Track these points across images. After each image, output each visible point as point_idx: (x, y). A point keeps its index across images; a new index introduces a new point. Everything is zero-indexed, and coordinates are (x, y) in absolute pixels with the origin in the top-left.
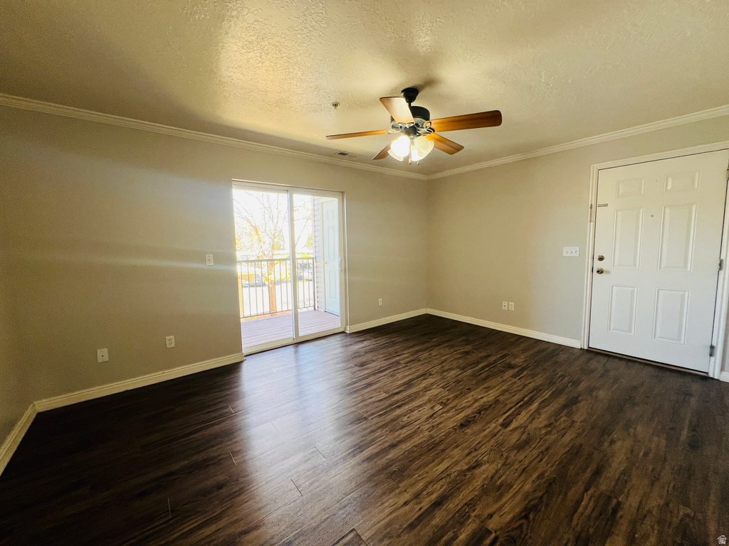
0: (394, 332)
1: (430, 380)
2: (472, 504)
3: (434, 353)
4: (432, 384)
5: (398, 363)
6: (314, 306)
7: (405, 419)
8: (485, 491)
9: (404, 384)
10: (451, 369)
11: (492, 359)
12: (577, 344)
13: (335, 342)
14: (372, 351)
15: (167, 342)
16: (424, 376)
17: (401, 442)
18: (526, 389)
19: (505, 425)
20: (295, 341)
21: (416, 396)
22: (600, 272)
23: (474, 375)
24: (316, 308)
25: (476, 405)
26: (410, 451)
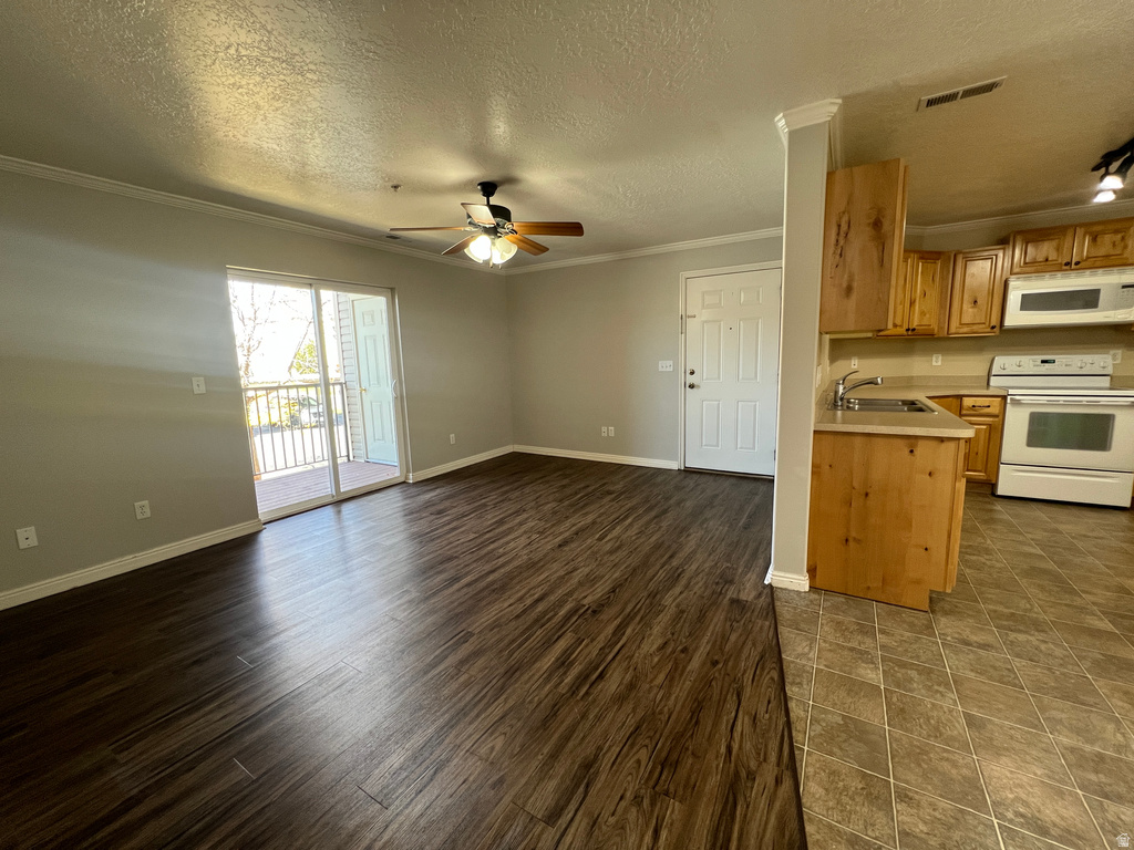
0: (473, 476)
1: (525, 516)
2: (570, 594)
3: (527, 490)
4: (527, 519)
5: (485, 505)
6: (348, 456)
7: (501, 550)
8: (581, 584)
9: (496, 522)
10: (548, 503)
11: (590, 489)
12: (674, 465)
13: (394, 494)
14: (448, 498)
15: (138, 511)
16: (517, 513)
17: (499, 568)
18: (623, 509)
19: (600, 539)
20: (336, 499)
21: (511, 530)
22: (692, 386)
23: (571, 505)
24: (351, 458)
25: (574, 528)
26: (511, 572)
